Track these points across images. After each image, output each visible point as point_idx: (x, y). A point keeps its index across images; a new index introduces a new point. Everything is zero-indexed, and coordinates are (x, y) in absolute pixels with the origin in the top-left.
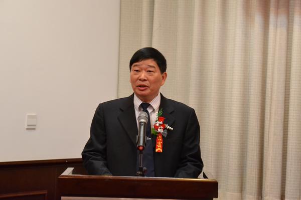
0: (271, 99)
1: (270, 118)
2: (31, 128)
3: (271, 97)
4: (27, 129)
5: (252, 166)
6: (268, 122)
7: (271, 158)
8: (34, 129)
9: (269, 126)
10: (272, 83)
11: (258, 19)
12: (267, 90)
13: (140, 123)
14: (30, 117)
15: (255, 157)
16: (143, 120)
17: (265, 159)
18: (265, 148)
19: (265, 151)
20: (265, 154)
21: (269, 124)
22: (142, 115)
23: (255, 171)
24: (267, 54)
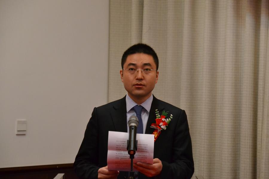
0: (263, 101)
1: (263, 120)
2: (21, 134)
3: (263, 99)
4: (17, 135)
5: (245, 169)
6: (261, 124)
7: (264, 161)
8: (24, 135)
9: (262, 128)
10: (264, 85)
11: (248, 20)
12: (259, 92)
13: (131, 127)
14: (19, 122)
15: (248, 160)
16: (133, 124)
17: (258, 162)
18: (258, 151)
19: (258, 154)
20: (258, 157)
21: (262, 126)
22: (132, 119)
23: (248, 174)
24: (259, 55)
